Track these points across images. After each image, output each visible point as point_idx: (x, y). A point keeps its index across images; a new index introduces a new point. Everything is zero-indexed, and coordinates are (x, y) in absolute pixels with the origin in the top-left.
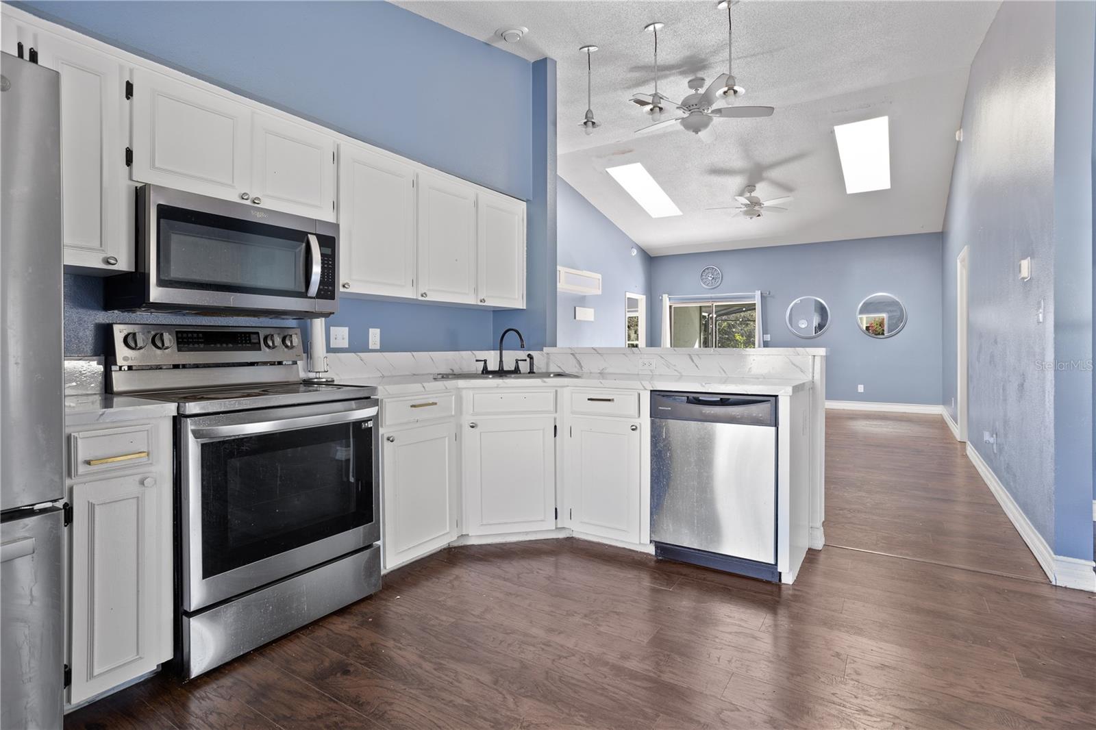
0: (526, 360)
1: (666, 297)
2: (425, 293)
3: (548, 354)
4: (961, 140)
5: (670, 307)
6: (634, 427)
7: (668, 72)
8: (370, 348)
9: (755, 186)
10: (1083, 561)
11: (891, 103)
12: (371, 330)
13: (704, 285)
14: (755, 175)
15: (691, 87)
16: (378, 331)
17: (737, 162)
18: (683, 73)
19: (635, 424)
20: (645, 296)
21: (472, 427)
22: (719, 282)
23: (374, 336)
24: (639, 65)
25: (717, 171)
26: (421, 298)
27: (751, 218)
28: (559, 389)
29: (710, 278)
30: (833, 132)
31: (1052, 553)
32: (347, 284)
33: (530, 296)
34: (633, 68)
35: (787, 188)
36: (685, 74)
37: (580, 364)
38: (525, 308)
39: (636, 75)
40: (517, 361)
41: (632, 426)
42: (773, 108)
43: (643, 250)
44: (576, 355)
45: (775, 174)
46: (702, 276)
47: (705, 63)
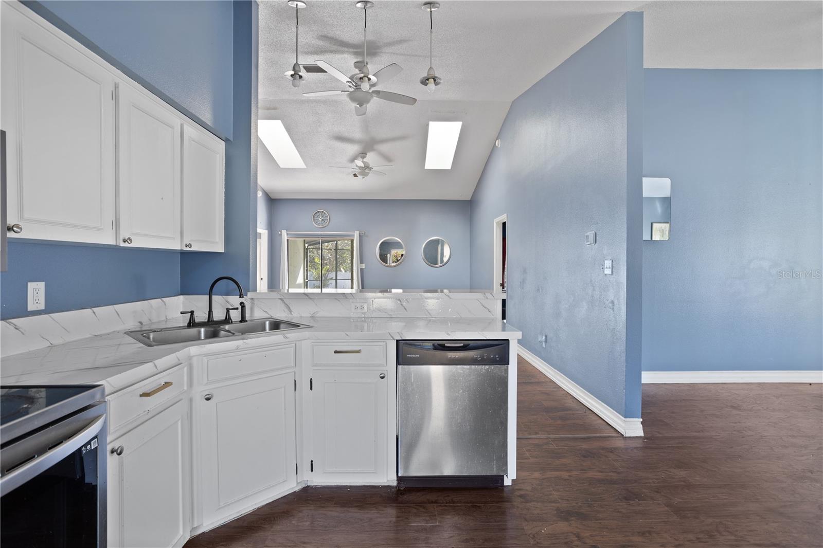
0: (237, 309)
1: (284, 233)
2: (129, 238)
3: (252, 299)
4: (499, 146)
5: (288, 240)
6: (382, 375)
7: (346, 49)
8: (29, 309)
9: (366, 154)
10: (635, 419)
11: (466, 114)
12: (31, 286)
13: (315, 224)
14: (368, 146)
15: (356, 67)
16: (41, 285)
17: (358, 134)
18: (356, 54)
19: (384, 372)
20: (267, 231)
21: (208, 399)
22: (327, 223)
23: (36, 294)
24: (329, 35)
25: (341, 139)
26: (122, 244)
27: (363, 178)
28: (297, 343)
29: (320, 219)
30: (428, 125)
31: (623, 418)
32: (17, 226)
33: (228, 238)
34: (322, 36)
35: (387, 158)
36: (358, 55)
37: (289, 308)
38: (223, 252)
39: (321, 43)
40: (228, 310)
41: (381, 374)
42: (416, 100)
43: (266, 193)
44: (285, 300)
45: (384, 148)
46: (314, 217)
47: (378, 51)
